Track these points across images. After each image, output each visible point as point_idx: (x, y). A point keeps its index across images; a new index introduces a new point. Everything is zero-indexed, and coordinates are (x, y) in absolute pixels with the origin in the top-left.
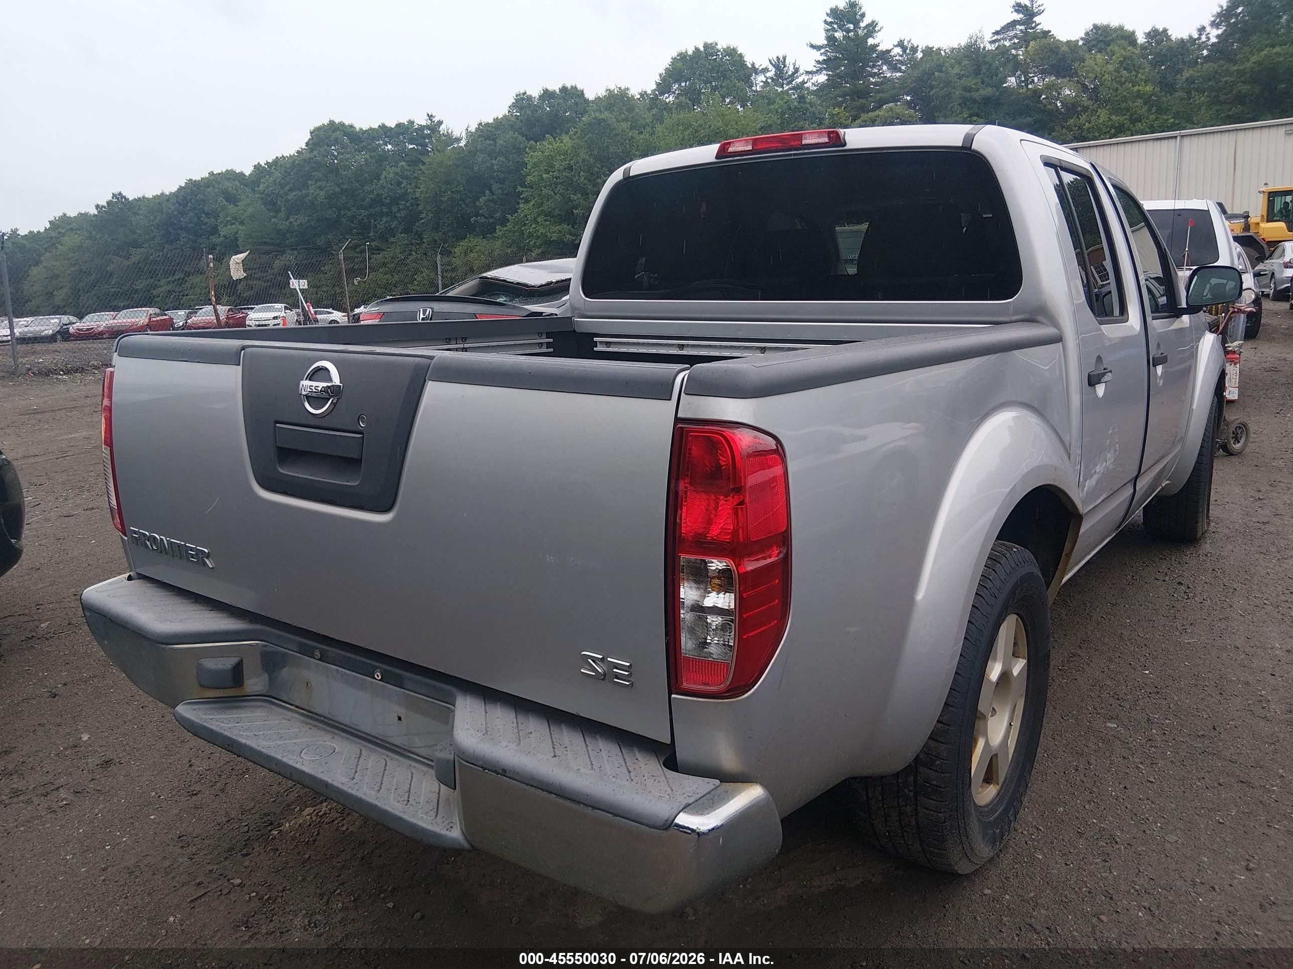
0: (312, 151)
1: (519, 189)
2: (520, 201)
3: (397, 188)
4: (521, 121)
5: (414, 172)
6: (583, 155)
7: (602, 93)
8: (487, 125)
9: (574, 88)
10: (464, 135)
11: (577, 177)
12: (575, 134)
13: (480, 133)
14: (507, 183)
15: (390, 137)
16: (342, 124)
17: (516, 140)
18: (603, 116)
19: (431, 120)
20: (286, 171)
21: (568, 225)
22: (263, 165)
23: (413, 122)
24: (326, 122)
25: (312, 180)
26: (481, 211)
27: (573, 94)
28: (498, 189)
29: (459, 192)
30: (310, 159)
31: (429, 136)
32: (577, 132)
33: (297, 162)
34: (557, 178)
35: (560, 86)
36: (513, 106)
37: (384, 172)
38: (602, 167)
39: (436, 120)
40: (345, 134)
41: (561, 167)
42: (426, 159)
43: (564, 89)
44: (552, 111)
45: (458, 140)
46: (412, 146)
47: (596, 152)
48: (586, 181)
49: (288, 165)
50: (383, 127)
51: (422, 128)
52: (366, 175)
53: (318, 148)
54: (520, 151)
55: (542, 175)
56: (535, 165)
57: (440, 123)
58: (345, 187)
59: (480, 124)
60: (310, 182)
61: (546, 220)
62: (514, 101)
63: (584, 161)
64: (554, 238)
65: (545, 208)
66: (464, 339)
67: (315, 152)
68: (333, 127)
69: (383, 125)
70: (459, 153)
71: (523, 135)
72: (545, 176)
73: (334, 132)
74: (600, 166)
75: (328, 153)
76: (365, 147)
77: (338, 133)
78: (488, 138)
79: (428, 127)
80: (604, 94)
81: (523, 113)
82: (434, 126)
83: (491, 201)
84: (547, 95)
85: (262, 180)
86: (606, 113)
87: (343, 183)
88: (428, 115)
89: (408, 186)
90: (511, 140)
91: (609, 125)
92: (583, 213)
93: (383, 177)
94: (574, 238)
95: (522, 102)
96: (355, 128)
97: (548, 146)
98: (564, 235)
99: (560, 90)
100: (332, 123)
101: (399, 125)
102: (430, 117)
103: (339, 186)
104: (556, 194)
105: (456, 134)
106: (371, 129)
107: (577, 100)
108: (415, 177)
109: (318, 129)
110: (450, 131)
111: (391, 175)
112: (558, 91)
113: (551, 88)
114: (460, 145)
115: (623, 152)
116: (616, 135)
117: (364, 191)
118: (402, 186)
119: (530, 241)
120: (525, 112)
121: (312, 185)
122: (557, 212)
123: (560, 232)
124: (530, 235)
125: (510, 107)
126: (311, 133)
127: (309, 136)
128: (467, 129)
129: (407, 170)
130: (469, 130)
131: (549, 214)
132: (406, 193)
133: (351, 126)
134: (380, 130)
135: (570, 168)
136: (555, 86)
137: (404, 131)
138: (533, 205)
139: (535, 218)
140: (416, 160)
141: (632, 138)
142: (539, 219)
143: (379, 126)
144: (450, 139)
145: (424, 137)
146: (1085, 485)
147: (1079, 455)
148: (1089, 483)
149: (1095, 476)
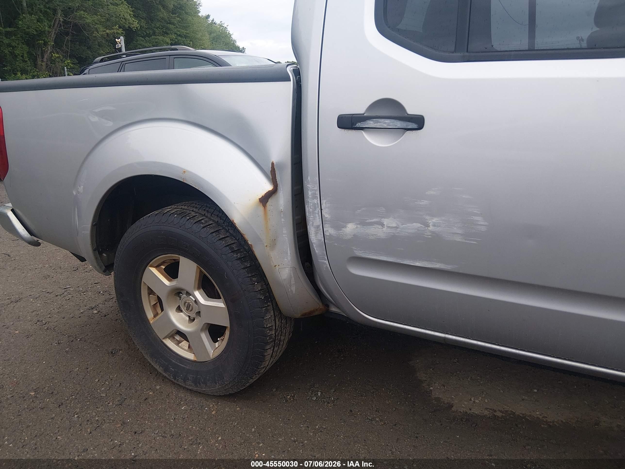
146: (345, 227)
147: (316, 190)
148: (357, 228)
149: (380, 227)
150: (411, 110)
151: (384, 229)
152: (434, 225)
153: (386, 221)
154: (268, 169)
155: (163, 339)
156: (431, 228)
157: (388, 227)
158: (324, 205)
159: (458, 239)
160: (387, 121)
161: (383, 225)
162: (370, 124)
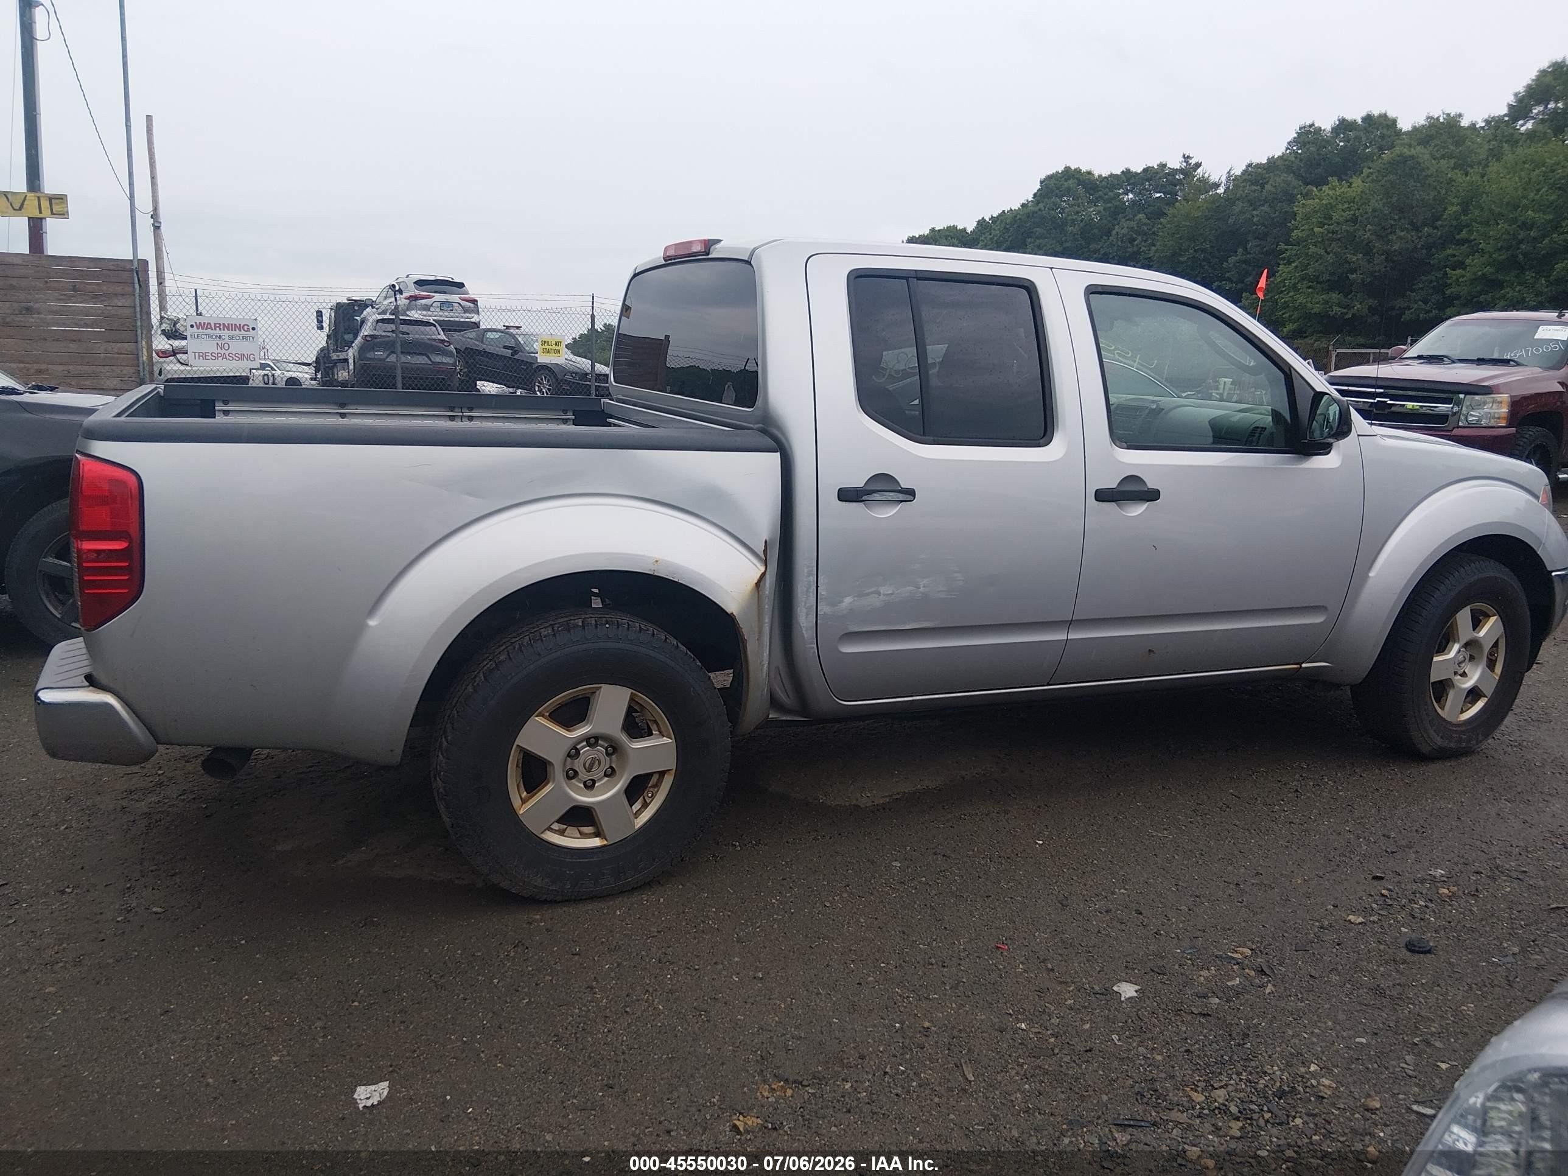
0: (1038, 203)
1: (1282, 246)
2: (1281, 262)
3: (1129, 245)
4: (1301, 160)
5: (1153, 227)
6: (1375, 203)
7: (1421, 121)
8: (1258, 166)
9: (1384, 116)
10: (1224, 179)
11: (1361, 232)
12: (1368, 177)
13: (1246, 177)
14: (1269, 239)
15: (1134, 185)
16: (1078, 171)
17: (1289, 185)
18: (1413, 152)
19: (1187, 163)
20: (1005, 228)
21: (1339, 294)
22: (988, 220)
23: (1165, 165)
24: (1060, 169)
25: (1031, 237)
26: (1227, 275)
27: (1380, 124)
28: (1257, 246)
29: (1204, 251)
30: (1034, 212)
31: (1180, 182)
32: (1372, 173)
33: (1018, 217)
34: (1333, 232)
35: (1364, 114)
36: (1294, 141)
37: (1117, 227)
38: (1400, 219)
39: (1193, 162)
40: (1080, 182)
41: (1341, 219)
42: (1170, 211)
43: (1368, 119)
44: (1345, 147)
45: (1217, 185)
46: (1158, 195)
47: (1395, 199)
48: (1374, 237)
49: (1008, 221)
50: (1127, 173)
51: (1174, 172)
52: (1096, 231)
53: (1046, 200)
54: (1291, 199)
55: (1313, 229)
56: (1307, 217)
57: (1198, 165)
58: (1068, 244)
59: (1250, 165)
60: (1029, 240)
61: (1309, 287)
62: (1295, 135)
63: (1374, 210)
64: (1316, 310)
65: (1310, 271)
66: (471, 409)
67: (1041, 205)
68: (1069, 174)
69: (1128, 170)
70: (1214, 202)
71: (1299, 176)
72: (1316, 230)
73: (1066, 180)
74: (1396, 217)
75: (1056, 206)
76: (1100, 197)
77: (1070, 182)
78: (1255, 183)
79: (1181, 171)
80: (1423, 123)
81: (1305, 150)
82: (1190, 168)
83: (1245, 262)
84: (1344, 126)
85: (981, 238)
86: (1418, 148)
87: (1066, 241)
88: (1184, 155)
89: (1143, 244)
90: (1282, 185)
91: (1419, 164)
92: (1362, 279)
93: (1114, 232)
94: (1345, 311)
95: (1308, 136)
96: (1093, 175)
97: (1333, 190)
98: (1331, 307)
99: (1364, 119)
100: (1067, 169)
101: (1147, 170)
102: (1187, 158)
103: (1061, 244)
104: (1328, 254)
105: (1214, 178)
106: (1112, 175)
107: (1385, 131)
108: (1154, 233)
109: (1049, 178)
110: (1206, 175)
111: (1125, 231)
112: (1359, 121)
113: (1349, 117)
114: (1218, 191)
115: (1434, 199)
116: (1427, 176)
117: (1089, 251)
118: (1136, 243)
119: (1283, 314)
120: (1308, 149)
121: (1030, 243)
122: (1326, 277)
123: (1326, 302)
124: (1286, 306)
125: (1289, 143)
126: (1041, 182)
127: (1038, 187)
128: (1229, 172)
129: (1145, 224)
130: (1232, 173)
131: (1315, 280)
132: (1138, 253)
133: (1089, 173)
134: (1123, 176)
135: (1354, 220)
136: (1356, 115)
137: (1154, 176)
138: (1296, 267)
139: (1295, 284)
140: (1157, 213)
141: (1451, 180)
142: (1299, 286)
143: (1123, 172)
144: (1207, 185)
145: (1176, 183)
146: (842, 602)
147: (813, 567)
148: (854, 601)
149: (876, 596)
150: (904, 484)
151: (880, 598)
152: (924, 587)
153: (882, 590)
154: (760, 549)
155: (542, 833)
156: (922, 589)
157: (884, 595)
158: (822, 581)
159: (943, 596)
160: (892, 494)
161: (879, 594)
162: (877, 496)
